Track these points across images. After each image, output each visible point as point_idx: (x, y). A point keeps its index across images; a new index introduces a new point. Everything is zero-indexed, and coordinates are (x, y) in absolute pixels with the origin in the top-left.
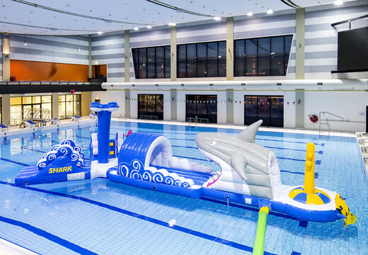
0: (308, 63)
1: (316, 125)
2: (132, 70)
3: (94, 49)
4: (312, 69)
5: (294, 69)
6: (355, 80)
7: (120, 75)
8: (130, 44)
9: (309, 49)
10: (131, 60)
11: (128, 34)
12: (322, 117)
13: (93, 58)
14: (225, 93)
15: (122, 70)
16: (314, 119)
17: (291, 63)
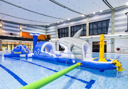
3: (47, 30)
4: (118, 31)
7: (54, 37)
8: (57, 28)
9: (116, 24)
10: (57, 32)
13: (47, 33)
15: (55, 36)
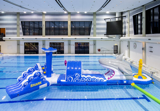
0: (97, 31)
1: (100, 52)
2: (21, 31)
5: (93, 33)
6: (111, 37)
7: (14, 33)
8: (20, 19)
9: (98, 26)
12: (102, 50)
14: (67, 42)
15: (15, 31)
16: (99, 50)
17: (92, 31)
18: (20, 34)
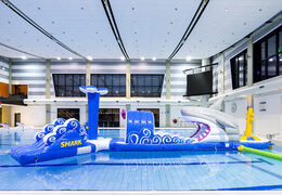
0: (172, 90)
2: (53, 90)
3: (13, 71)
7: (41, 94)
8: (51, 71)
10: (52, 82)
11: (48, 62)
13: (13, 79)
14: (125, 107)
15: (43, 90)
16: (175, 121)
18: (51, 94)
